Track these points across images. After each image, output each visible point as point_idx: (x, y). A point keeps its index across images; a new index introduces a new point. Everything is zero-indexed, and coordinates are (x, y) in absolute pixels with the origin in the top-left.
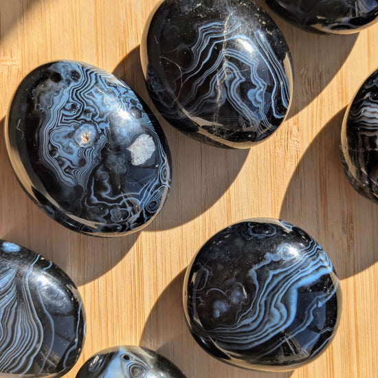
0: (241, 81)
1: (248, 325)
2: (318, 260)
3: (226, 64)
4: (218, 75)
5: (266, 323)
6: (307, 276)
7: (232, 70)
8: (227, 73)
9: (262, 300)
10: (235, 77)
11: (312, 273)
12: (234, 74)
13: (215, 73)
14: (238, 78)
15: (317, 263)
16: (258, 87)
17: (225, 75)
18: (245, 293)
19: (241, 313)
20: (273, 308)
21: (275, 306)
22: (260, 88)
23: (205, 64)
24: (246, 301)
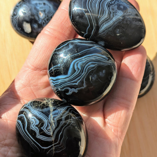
0: (43, 127)
1: (92, 64)
2: (55, 84)
3: (51, 133)
4: (54, 128)
5: (85, 63)
6: (62, 79)
7: (48, 131)
8: (50, 130)
9: (84, 74)
10: (46, 128)
11: (59, 79)
12: (47, 130)
13: (56, 129)
14: (45, 128)
15: (56, 83)
16: (35, 126)
17: (51, 128)
18: (90, 78)
19: (94, 70)
20: (80, 69)
21: (79, 69)
22: (33, 126)
23: (61, 132)
24: (91, 75)
